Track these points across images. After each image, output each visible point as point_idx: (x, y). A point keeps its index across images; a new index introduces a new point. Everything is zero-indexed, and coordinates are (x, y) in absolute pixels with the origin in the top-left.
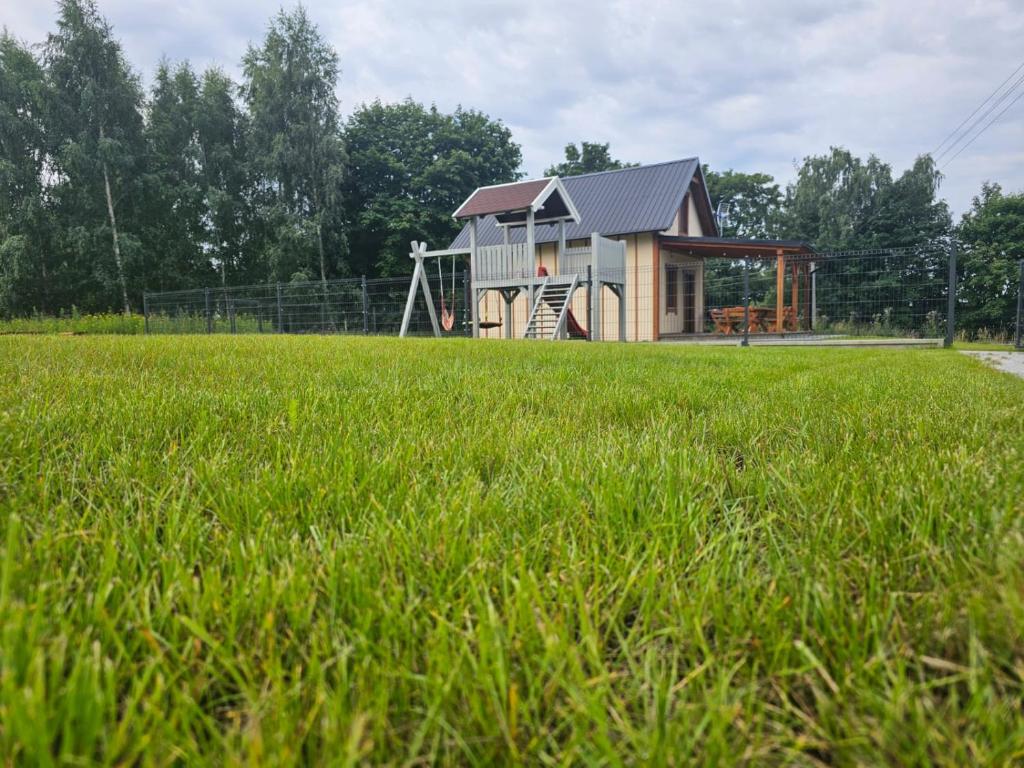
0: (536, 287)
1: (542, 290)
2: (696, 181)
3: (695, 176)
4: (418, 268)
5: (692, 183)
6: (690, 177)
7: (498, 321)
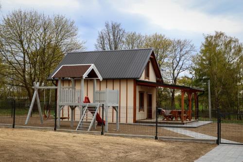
0: (84, 107)
1: (86, 108)
2: (152, 57)
3: (152, 55)
4: (36, 93)
5: (150, 58)
6: (149, 56)
7: (67, 117)
